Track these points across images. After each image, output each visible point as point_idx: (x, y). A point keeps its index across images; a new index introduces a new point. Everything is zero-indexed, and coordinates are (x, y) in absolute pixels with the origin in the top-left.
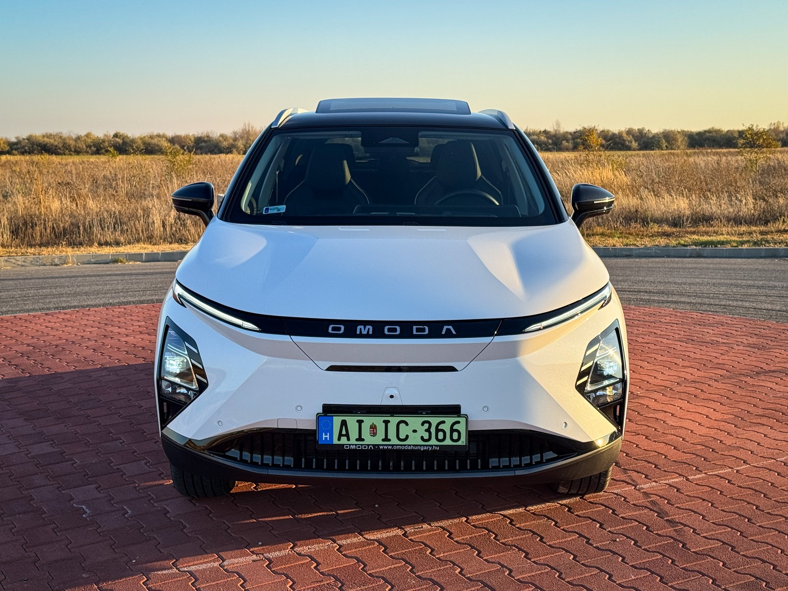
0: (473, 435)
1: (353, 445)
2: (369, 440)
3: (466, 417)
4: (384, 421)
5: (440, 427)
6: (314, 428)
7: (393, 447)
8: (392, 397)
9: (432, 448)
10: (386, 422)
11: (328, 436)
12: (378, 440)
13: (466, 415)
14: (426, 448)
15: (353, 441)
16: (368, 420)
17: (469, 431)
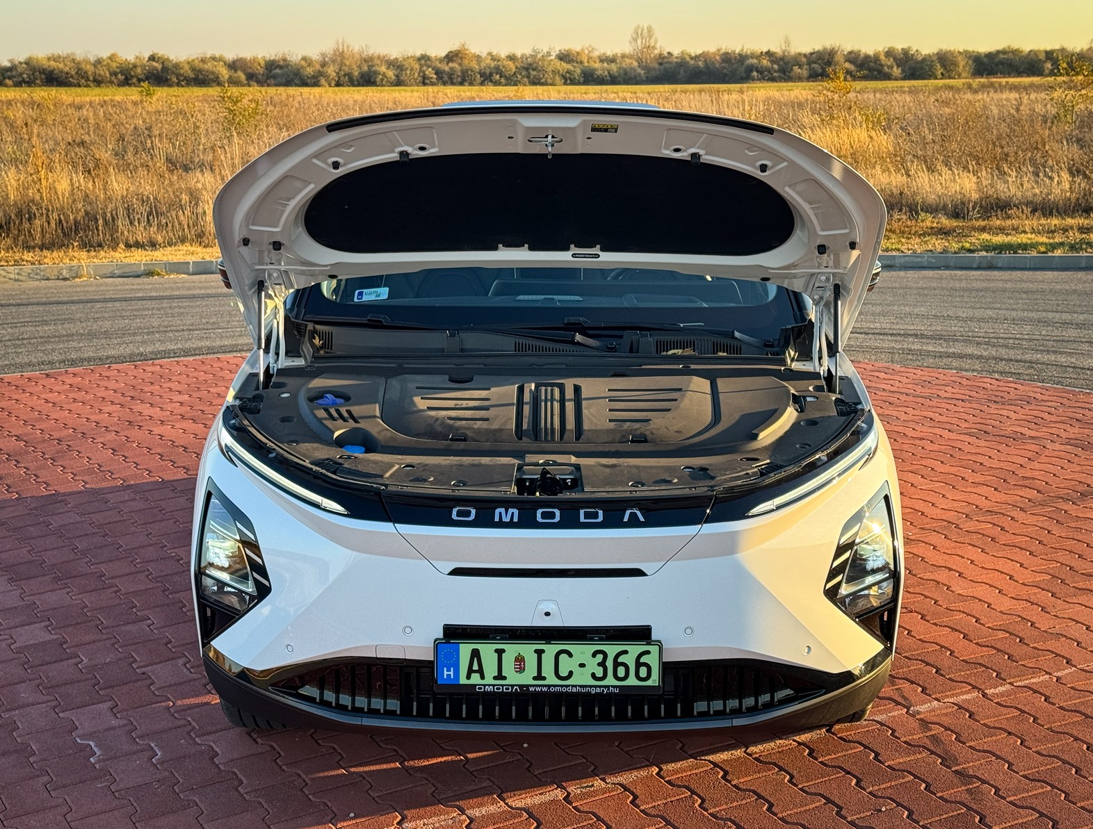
0: (669, 668)
1: (489, 685)
2: (514, 678)
3: (659, 644)
4: (536, 651)
5: (620, 660)
6: (431, 658)
7: (549, 689)
8: (547, 614)
9: (609, 690)
10: (539, 653)
11: (452, 673)
12: (527, 678)
13: (659, 642)
14: (598, 690)
15: (489, 680)
16: (512, 650)
17: (665, 664)
